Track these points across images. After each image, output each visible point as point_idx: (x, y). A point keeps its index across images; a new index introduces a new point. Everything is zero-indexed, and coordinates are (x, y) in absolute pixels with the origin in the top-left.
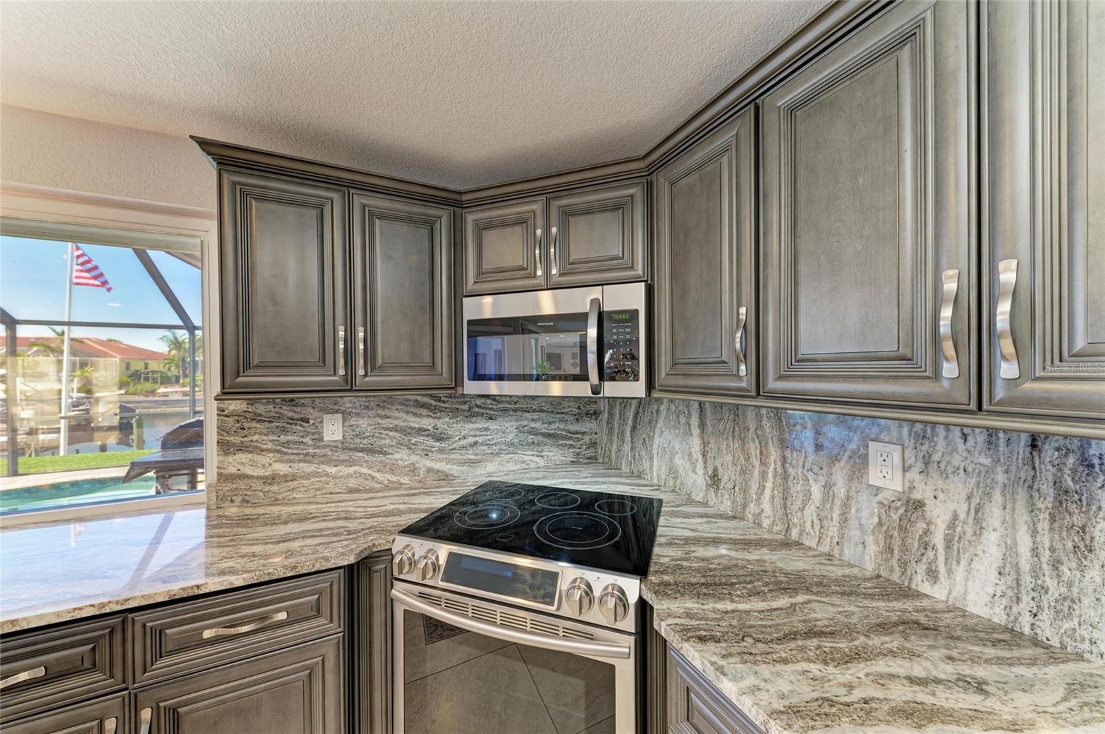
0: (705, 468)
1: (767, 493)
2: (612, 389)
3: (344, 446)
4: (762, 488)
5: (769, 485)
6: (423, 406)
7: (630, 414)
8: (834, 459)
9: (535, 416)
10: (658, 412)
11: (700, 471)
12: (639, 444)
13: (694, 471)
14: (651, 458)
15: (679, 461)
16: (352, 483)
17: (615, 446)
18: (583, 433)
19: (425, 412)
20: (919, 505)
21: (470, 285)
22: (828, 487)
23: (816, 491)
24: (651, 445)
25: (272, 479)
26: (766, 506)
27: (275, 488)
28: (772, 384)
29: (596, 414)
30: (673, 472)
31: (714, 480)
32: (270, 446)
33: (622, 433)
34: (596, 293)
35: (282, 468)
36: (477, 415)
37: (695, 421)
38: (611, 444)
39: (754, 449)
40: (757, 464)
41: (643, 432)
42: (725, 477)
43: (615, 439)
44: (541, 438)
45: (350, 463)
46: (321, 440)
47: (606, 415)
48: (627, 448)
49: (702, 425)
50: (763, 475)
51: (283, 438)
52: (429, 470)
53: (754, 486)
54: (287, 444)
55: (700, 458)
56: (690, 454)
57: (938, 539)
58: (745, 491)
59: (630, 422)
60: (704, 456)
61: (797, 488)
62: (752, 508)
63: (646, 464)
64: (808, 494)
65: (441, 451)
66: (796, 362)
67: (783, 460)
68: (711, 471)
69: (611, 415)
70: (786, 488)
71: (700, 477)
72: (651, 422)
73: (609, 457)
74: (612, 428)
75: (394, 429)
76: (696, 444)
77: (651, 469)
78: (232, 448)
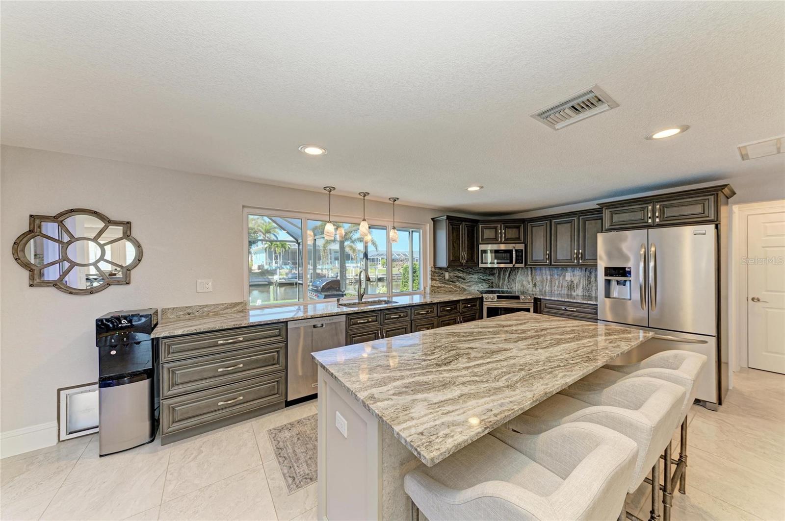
1: (547, 285)
2: (517, 265)
3: (448, 280)
4: (546, 284)
5: (548, 283)
6: (462, 271)
7: (507, 274)
8: (560, 276)
9: (481, 274)
10: (518, 272)
11: (531, 283)
12: (511, 280)
13: (529, 284)
14: (516, 283)
15: (524, 283)
16: (450, 290)
17: (501, 282)
18: (490, 280)
19: (461, 272)
20: (573, 281)
21: (480, 242)
22: (559, 281)
23: (557, 282)
24: (515, 280)
25: (438, 287)
26: (547, 288)
27: (438, 289)
28: (553, 263)
29: (493, 274)
30: (523, 286)
31: (535, 285)
32: (438, 279)
33: (504, 279)
34: (514, 245)
35: (439, 285)
36: (471, 274)
37: (529, 273)
38: (500, 282)
41: (512, 277)
42: (537, 284)
44: (482, 281)
45: (449, 285)
46: (445, 278)
47: (497, 274)
48: (506, 282)
49: (532, 274)
50: (547, 282)
51: (440, 278)
52: (462, 288)
53: (545, 284)
54: (440, 279)
56: (528, 280)
57: (575, 286)
58: (543, 286)
59: (507, 275)
60: (532, 280)
61: (553, 283)
62: (544, 289)
63: (513, 285)
64: (555, 284)
65: (464, 283)
66: (557, 260)
67: (551, 278)
68: (534, 283)
69: (499, 274)
70: (551, 284)
71: (531, 285)
72: (515, 275)
73: (499, 286)
74: (500, 277)
75: (456, 276)
76: (530, 278)
77: (515, 286)
78: (432, 279)
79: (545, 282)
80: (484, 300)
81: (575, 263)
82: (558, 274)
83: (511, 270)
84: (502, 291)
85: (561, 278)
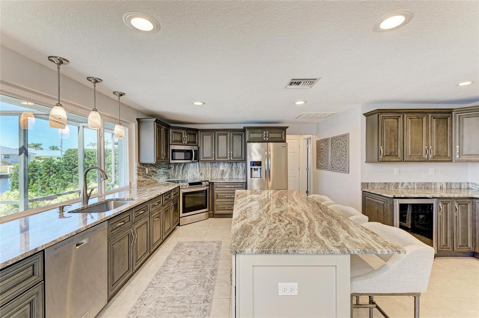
0: (200, 173)
3: (148, 175)
4: (209, 173)
5: (210, 172)
7: (182, 167)
10: (189, 166)
11: (199, 173)
12: (184, 172)
13: (198, 174)
14: (188, 174)
16: (149, 182)
17: (176, 174)
18: (168, 172)
19: (155, 167)
20: (224, 170)
21: (171, 143)
22: (216, 171)
23: (215, 172)
24: (187, 171)
25: (142, 181)
27: (142, 183)
29: (170, 168)
30: (193, 175)
31: (201, 174)
32: (142, 174)
33: (179, 171)
34: (192, 147)
35: (143, 179)
38: (175, 173)
39: (207, 168)
40: (208, 170)
41: (185, 170)
42: (203, 173)
43: (176, 172)
44: (164, 173)
45: (148, 178)
46: (146, 173)
47: (173, 168)
48: (181, 173)
49: (199, 167)
50: (209, 172)
51: (143, 173)
52: (155, 180)
53: (207, 173)
55: (199, 172)
56: (197, 172)
57: (225, 173)
58: (206, 174)
59: (182, 168)
60: (199, 171)
61: (213, 172)
62: (207, 176)
63: (186, 175)
64: (214, 172)
66: (218, 158)
67: (211, 169)
68: (201, 173)
69: (175, 168)
70: (212, 172)
71: (199, 174)
72: (187, 168)
73: (174, 177)
74: (175, 170)
75: (152, 171)
76: (198, 170)
77: (188, 176)
78: (139, 175)
79: (208, 172)
80: (181, 188)
81: (228, 160)
82: (216, 166)
83: (184, 165)
84: (177, 180)
85: (217, 169)
